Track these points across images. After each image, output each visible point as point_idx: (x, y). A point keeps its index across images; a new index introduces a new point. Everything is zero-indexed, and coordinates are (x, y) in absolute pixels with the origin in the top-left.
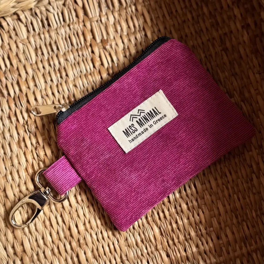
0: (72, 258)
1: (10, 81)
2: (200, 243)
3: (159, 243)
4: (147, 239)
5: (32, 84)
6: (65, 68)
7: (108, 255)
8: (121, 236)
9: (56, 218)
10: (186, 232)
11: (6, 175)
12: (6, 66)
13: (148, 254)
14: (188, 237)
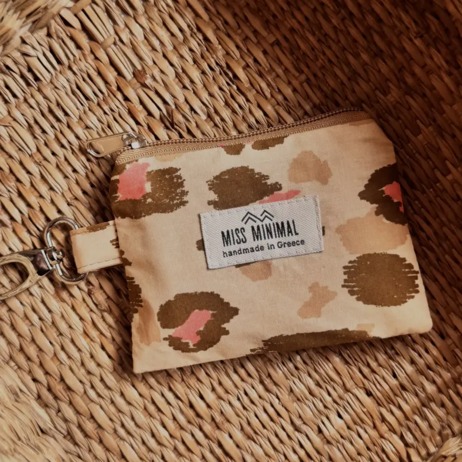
0: (212, 452)
1: (6, 196)
2: (415, 355)
3: (347, 378)
4: (324, 378)
5: (43, 189)
7: (270, 427)
8: (280, 388)
9: (163, 395)
11: (55, 355)
13: (335, 402)
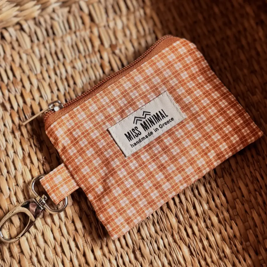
1: (13, 93)
2: (237, 261)
3: (190, 264)
4: (175, 260)
5: (37, 95)
6: (72, 77)
8: (144, 259)
9: (68, 243)
10: (219, 249)
11: (9, 197)
12: (8, 78)
14: (222, 255)
